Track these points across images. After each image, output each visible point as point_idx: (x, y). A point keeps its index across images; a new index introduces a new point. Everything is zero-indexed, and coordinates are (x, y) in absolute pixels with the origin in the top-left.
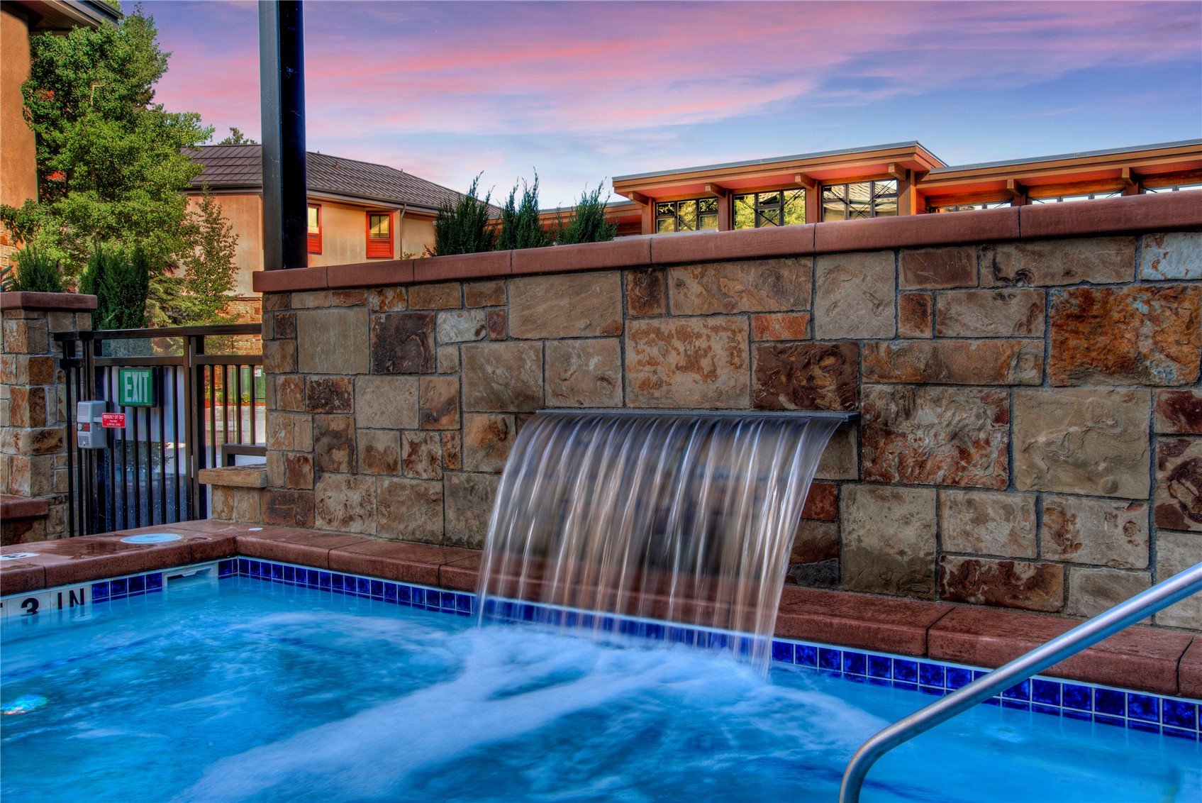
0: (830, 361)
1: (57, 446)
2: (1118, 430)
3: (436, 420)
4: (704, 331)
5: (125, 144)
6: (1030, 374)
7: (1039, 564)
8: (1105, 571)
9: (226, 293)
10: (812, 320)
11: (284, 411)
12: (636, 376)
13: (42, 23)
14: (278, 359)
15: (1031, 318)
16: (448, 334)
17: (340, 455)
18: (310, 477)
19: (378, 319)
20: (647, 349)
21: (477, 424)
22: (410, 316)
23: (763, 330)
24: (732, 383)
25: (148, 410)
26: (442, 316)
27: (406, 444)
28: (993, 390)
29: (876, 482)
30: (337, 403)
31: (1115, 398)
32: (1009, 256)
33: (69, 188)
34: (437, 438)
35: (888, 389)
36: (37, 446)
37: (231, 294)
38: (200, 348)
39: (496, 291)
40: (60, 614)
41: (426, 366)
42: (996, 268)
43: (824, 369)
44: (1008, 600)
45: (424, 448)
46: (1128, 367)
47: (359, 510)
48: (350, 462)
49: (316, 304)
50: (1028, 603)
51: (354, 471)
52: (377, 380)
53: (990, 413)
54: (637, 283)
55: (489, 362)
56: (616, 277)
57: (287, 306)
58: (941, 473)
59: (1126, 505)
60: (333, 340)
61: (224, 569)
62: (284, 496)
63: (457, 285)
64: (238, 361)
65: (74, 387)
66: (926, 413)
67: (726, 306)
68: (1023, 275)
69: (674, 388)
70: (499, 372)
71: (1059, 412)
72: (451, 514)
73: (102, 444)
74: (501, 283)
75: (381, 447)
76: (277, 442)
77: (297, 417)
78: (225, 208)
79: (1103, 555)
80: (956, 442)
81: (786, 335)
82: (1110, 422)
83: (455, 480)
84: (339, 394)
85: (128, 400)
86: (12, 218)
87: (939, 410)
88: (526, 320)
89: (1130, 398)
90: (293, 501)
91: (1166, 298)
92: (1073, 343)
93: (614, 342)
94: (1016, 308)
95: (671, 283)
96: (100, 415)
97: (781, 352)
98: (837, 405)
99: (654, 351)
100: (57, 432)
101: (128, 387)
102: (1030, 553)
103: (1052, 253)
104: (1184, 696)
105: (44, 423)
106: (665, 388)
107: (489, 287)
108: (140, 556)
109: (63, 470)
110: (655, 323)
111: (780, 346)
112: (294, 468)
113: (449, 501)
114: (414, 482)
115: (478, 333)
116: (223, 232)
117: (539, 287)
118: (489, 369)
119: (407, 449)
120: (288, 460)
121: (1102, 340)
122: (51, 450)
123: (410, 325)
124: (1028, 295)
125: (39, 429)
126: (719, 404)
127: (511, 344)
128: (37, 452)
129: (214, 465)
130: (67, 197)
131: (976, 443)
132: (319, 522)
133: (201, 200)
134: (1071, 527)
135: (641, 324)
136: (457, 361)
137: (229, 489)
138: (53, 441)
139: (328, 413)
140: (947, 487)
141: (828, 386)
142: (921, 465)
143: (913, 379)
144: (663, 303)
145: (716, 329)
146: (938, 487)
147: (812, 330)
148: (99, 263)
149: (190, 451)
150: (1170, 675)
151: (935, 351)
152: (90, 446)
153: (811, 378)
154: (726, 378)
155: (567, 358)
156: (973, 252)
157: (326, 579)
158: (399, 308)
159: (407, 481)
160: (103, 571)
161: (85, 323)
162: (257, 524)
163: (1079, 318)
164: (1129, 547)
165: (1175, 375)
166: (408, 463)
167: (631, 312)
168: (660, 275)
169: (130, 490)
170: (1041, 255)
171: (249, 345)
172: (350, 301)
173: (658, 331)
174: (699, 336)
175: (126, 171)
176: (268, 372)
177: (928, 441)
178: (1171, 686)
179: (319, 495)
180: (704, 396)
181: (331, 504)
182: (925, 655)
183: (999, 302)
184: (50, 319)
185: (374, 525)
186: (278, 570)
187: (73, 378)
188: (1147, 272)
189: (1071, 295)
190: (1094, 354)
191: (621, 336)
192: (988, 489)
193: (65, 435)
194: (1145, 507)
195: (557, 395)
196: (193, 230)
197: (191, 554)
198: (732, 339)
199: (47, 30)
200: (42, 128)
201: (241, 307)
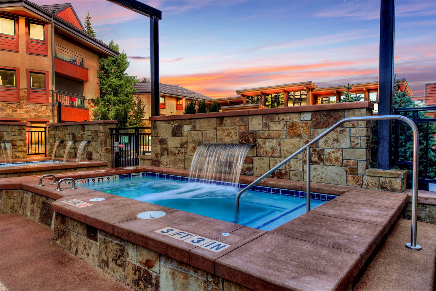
0: (251, 134)
1: (109, 151)
2: (298, 147)
3: (183, 146)
4: (230, 129)
5: (119, 83)
6: (284, 137)
7: (285, 171)
8: (296, 172)
9: (142, 118)
10: (248, 127)
11: (155, 144)
12: (219, 137)
13: (102, 56)
14: (154, 134)
15: (284, 127)
16: (185, 129)
17: (165, 152)
18: (160, 157)
19: (173, 126)
20: (221, 132)
21: (190, 146)
22: (179, 126)
23: (240, 129)
24: (235, 138)
25: (128, 144)
26: (184, 126)
27: (178, 150)
28: (278, 140)
29: (259, 156)
30: (165, 142)
31: (297, 141)
32: (280, 116)
33: (107, 94)
34: (183, 149)
35: (261, 140)
36: (106, 151)
37: (144, 119)
38: (138, 131)
39: (194, 121)
40: (113, 180)
41: (181, 135)
42: (279, 118)
43: (250, 136)
44: (280, 177)
45: (181, 151)
46: (299, 136)
47: (169, 163)
48: (167, 154)
49: (161, 123)
50: (284, 178)
51: (168, 155)
52: (172, 138)
53: (278, 143)
54: (219, 120)
55: (193, 135)
56: (215, 119)
57: (155, 124)
58: (270, 155)
59: (299, 160)
60: (164, 130)
61: (143, 174)
62: (155, 160)
63: (187, 120)
64: (146, 134)
65: (113, 139)
66: (267, 144)
67: (234, 124)
68: (283, 119)
69: (225, 139)
70: (195, 136)
71: (288, 144)
72: (186, 163)
73: (119, 151)
74: (195, 120)
75: (173, 151)
76: (153, 150)
77: (157, 145)
78: (142, 98)
79: (296, 169)
80: (272, 149)
81: (244, 130)
82: (296, 145)
83: (187, 157)
84: (165, 141)
85: (124, 142)
86: (94, 101)
87: (269, 143)
88: (200, 127)
89: (299, 141)
90: (156, 161)
91: (305, 124)
92: (291, 131)
93: (215, 131)
94: (282, 125)
95: (225, 120)
96: (118, 145)
97: (244, 133)
98: (253, 143)
99: (222, 133)
100: (109, 148)
101: (124, 139)
102: (284, 169)
103: (287, 116)
104: (303, 191)
105: (107, 147)
106: (224, 139)
107: (193, 120)
108: (127, 171)
109: (111, 156)
110: (222, 127)
111: (243, 132)
112: (156, 155)
113: (186, 161)
114: (179, 157)
115: (191, 129)
116: (142, 104)
117: (202, 121)
118: (193, 136)
119: (178, 151)
120: (155, 153)
121: (295, 131)
122: (108, 152)
123: (178, 127)
124: (283, 123)
125: (106, 148)
126: (233, 142)
127: (197, 131)
128: (106, 152)
129: (141, 155)
130: (106, 96)
131: (275, 149)
132: (161, 165)
133: (136, 96)
134: (290, 164)
135: (219, 128)
136: (187, 134)
137: (144, 159)
138: (109, 150)
139: (163, 144)
140: (271, 157)
141: (251, 139)
142: (266, 153)
143: (265, 138)
144: (223, 124)
145: (232, 129)
146: (269, 157)
147: (249, 129)
148: (117, 114)
149: (136, 153)
150: (301, 188)
151: (269, 133)
152: (116, 151)
153: (248, 138)
154: (234, 138)
155: (207, 134)
156: (275, 115)
157: (162, 175)
158: (177, 124)
159: (178, 157)
160: (121, 173)
161: (115, 126)
162: (149, 166)
163: (292, 127)
164: (299, 167)
165: (306, 137)
166: (178, 154)
167: (218, 125)
168: (223, 119)
169: (124, 161)
170: (286, 116)
171: (148, 131)
172: (167, 123)
173: (223, 129)
174: (229, 130)
175: (120, 90)
176: (152, 136)
177: (267, 149)
178: (301, 189)
179: (161, 160)
180: (230, 141)
181: (164, 162)
182: (264, 186)
183: (279, 124)
184: (108, 126)
185: (172, 166)
186: (153, 174)
187: (113, 137)
188: (302, 119)
189: (290, 123)
190: (294, 133)
191: (216, 130)
192: (277, 157)
193: (111, 149)
194: (302, 160)
195: (205, 141)
196: (135, 103)
197: (137, 171)
198: (235, 131)
199: (103, 57)
200: (101, 80)
201: (146, 122)
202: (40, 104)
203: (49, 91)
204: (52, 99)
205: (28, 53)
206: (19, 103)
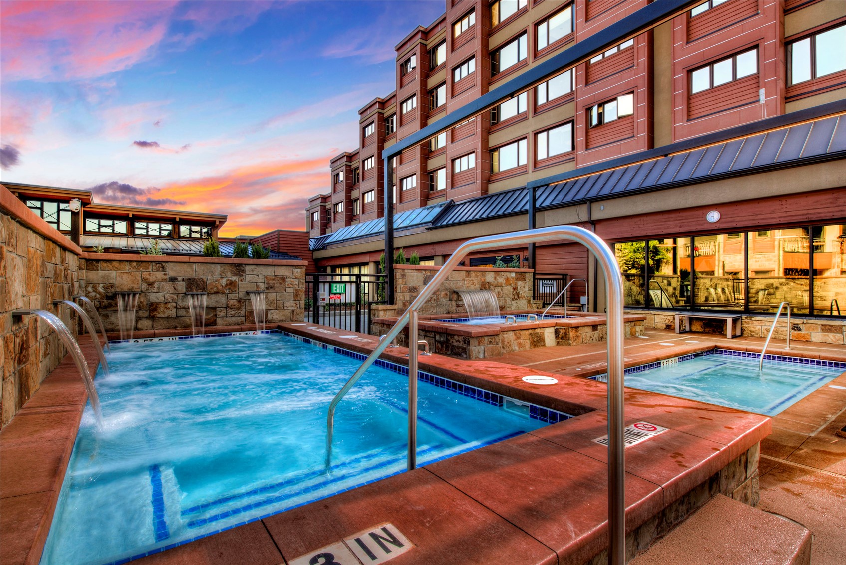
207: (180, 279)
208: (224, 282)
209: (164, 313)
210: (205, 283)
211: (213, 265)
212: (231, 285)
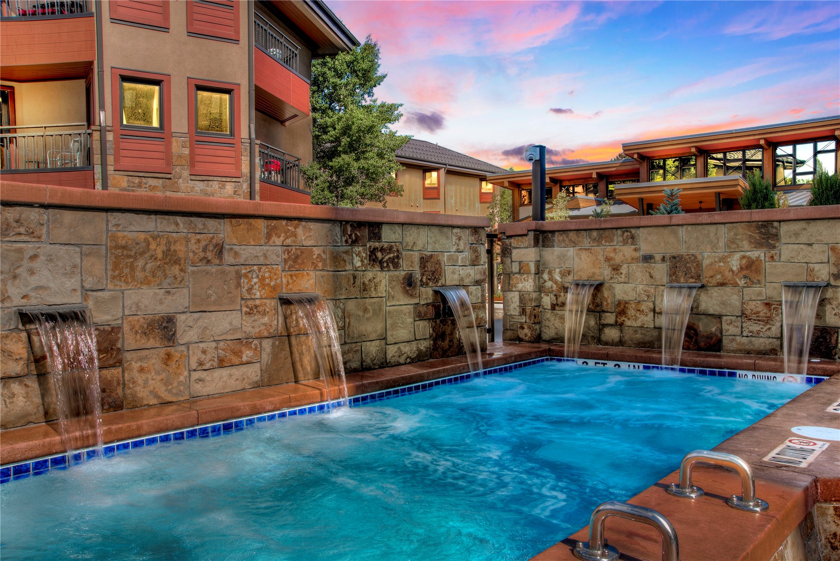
202: (219, 179)
203: (243, 141)
204: (248, 162)
205: (191, 33)
206: (169, 176)
207: (658, 257)
208: (735, 262)
209: (636, 319)
210: (699, 265)
211: (712, 228)
212: (751, 268)
